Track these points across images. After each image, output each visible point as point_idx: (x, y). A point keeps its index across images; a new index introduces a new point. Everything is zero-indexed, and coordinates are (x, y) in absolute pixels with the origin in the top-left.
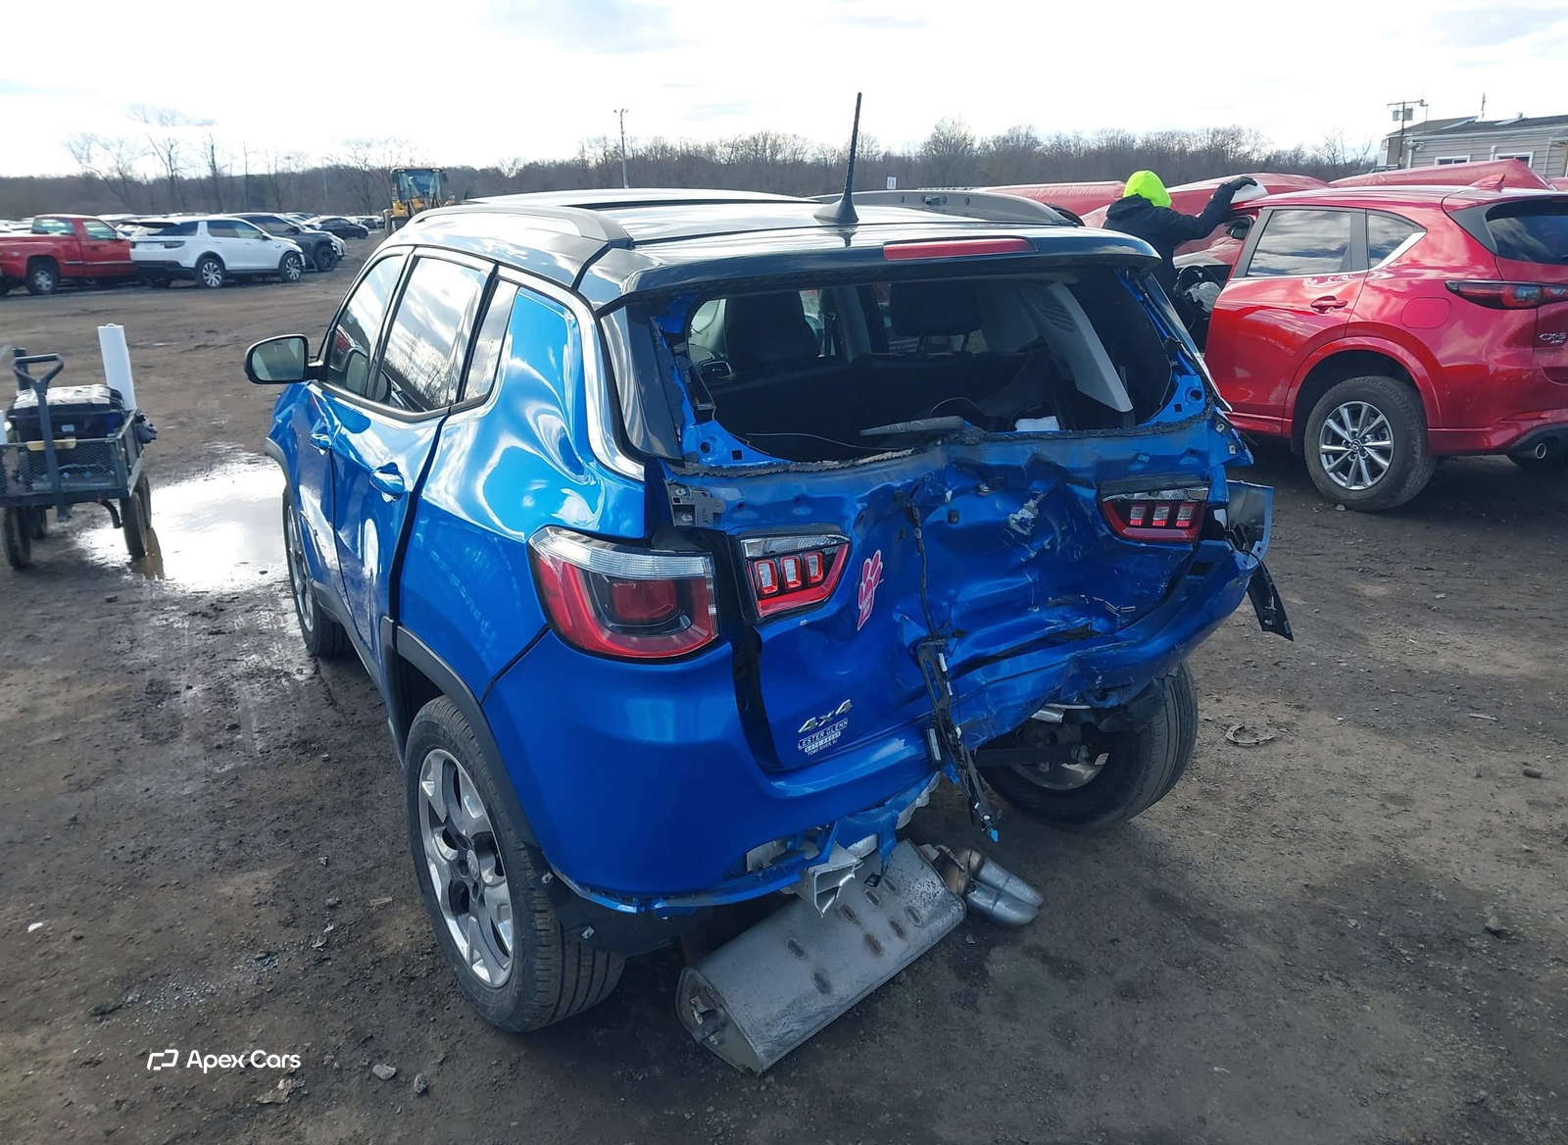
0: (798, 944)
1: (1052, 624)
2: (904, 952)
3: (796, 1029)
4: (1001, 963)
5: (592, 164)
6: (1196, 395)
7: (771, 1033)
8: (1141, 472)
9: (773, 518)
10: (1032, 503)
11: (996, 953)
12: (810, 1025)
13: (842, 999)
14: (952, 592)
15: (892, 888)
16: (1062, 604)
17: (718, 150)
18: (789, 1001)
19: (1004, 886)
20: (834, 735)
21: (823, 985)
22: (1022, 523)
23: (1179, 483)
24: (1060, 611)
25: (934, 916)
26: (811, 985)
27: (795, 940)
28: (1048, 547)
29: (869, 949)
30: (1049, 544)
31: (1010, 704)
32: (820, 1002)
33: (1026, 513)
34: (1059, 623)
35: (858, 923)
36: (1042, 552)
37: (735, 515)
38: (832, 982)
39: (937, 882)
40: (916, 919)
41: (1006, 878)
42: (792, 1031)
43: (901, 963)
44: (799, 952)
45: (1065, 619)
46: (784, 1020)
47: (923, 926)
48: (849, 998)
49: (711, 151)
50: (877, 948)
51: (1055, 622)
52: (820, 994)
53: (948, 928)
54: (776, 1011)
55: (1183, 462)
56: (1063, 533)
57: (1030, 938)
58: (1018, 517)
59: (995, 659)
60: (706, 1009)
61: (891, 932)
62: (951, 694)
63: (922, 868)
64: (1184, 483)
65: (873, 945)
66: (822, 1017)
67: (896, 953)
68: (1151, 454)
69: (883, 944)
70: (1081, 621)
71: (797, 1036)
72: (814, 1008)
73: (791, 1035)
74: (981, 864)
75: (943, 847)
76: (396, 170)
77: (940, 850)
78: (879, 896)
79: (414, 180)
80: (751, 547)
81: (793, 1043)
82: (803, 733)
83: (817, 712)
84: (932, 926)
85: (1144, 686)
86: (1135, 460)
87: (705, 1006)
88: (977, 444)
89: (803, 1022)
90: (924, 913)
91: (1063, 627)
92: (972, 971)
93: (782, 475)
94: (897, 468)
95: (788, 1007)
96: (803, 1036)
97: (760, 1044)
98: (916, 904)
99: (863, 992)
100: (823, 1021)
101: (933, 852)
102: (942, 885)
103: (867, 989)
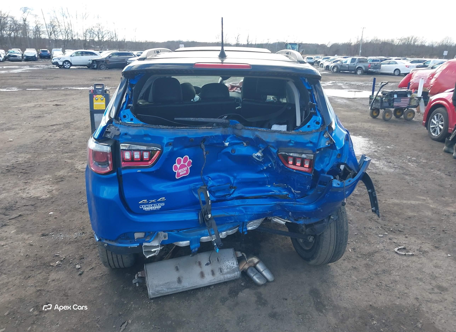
0: (179, 267)
1: (274, 192)
2: (212, 280)
3: (165, 291)
4: (245, 294)
5: (353, 44)
6: (318, 123)
7: (156, 289)
8: (292, 146)
9: (136, 139)
10: (260, 151)
11: (247, 291)
12: (169, 291)
13: (184, 287)
14: (235, 174)
15: (218, 260)
16: (279, 186)
17: (395, 41)
18: (166, 282)
19: (263, 271)
20: (159, 207)
21: (179, 281)
22: (258, 157)
23: (305, 152)
24: (278, 188)
25: (228, 273)
26: (176, 280)
27: (178, 266)
28: (270, 166)
29: (200, 276)
30: (270, 165)
31: (249, 213)
32: (176, 285)
33: (259, 154)
34: (277, 192)
35: (201, 267)
36: (268, 167)
37: (124, 136)
38: (183, 281)
39: (235, 263)
40: (221, 272)
41: (264, 269)
42: (163, 290)
43: (210, 283)
44: (178, 270)
45: (280, 191)
46: (162, 286)
47: (223, 274)
48: (187, 287)
49: (393, 41)
50: (203, 276)
51: (276, 191)
52: (177, 283)
53: (233, 278)
54: (161, 283)
55: (307, 145)
56: (274, 162)
57: (261, 290)
58: (256, 155)
59: (247, 198)
60: (141, 276)
61: (210, 273)
62: (210, 204)
63: (232, 258)
64: (306, 152)
65: (202, 275)
66: (175, 290)
67: (209, 279)
68: (295, 141)
69: (206, 276)
70: (285, 193)
71: (164, 292)
72: (173, 286)
73: (162, 291)
74: (257, 263)
75: (244, 254)
76: (286, 43)
77: (243, 255)
78: (212, 261)
79: (291, 46)
80: (122, 147)
81: (163, 294)
82: (140, 203)
83: (148, 199)
84: (226, 276)
85: (321, 220)
86: (290, 142)
87: (141, 275)
88: (241, 129)
89: (168, 289)
90: (225, 271)
91: (277, 193)
92: (234, 293)
93: (140, 127)
94: (195, 132)
95: (165, 283)
96: (166, 293)
97: (151, 290)
98: (224, 268)
99: (192, 287)
100: (175, 291)
101: (239, 254)
102: (237, 265)
103: (194, 286)
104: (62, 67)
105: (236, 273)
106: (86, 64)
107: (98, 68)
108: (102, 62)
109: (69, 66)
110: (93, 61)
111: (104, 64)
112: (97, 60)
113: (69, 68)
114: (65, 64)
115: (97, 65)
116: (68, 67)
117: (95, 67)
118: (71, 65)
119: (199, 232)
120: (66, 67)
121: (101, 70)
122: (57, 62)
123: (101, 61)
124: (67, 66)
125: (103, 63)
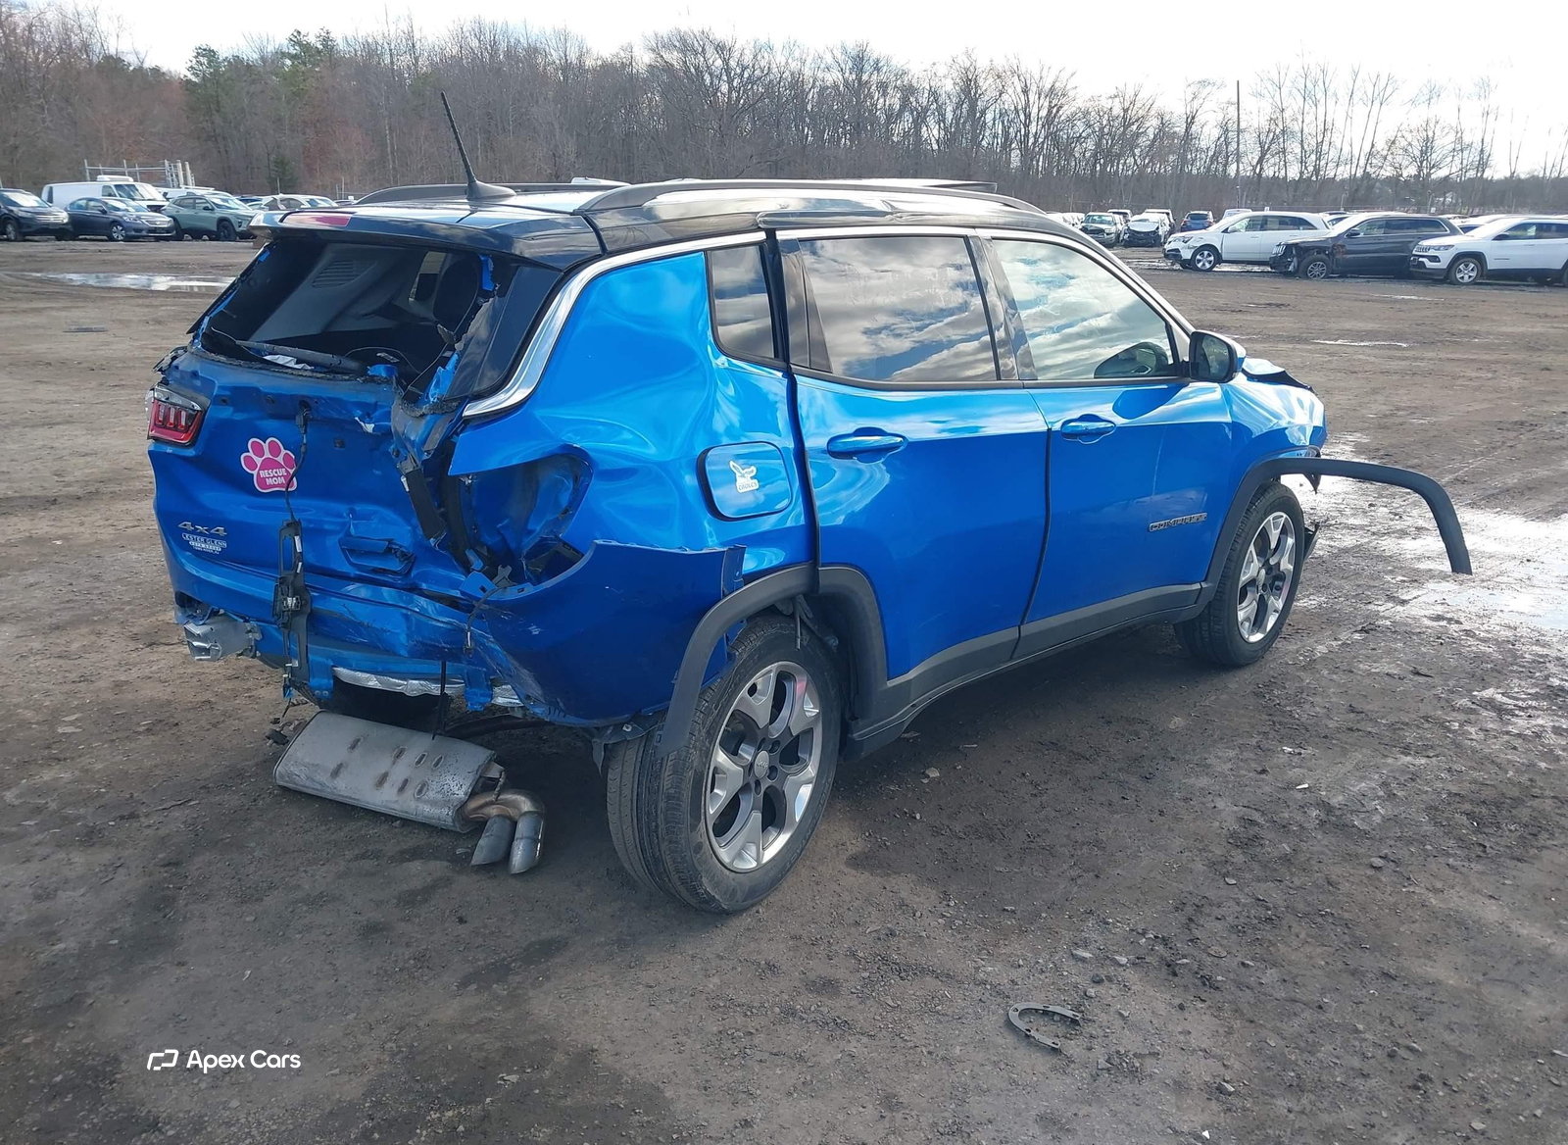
0: (359, 744)
2: (391, 802)
3: (303, 780)
4: (421, 868)
7: (294, 768)
9: (184, 381)
11: (439, 865)
12: (308, 783)
13: (335, 788)
15: (436, 764)
18: (316, 762)
19: (517, 839)
21: (336, 773)
25: (433, 803)
26: (333, 766)
27: (361, 741)
29: (377, 780)
32: (323, 777)
35: (395, 763)
38: (341, 775)
39: (467, 788)
40: (420, 792)
41: (523, 836)
42: (300, 777)
43: (385, 807)
44: (353, 747)
46: (303, 768)
47: (419, 800)
50: (381, 784)
52: (330, 775)
53: (434, 819)
54: (307, 760)
57: (465, 879)
61: (399, 784)
62: (298, 571)
63: (471, 772)
65: (382, 781)
66: (319, 787)
67: (384, 799)
69: (387, 786)
71: (300, 782)
72: (320, 778)
73: (298, 778)
74: (525, 815)
75: (504, 776)
77: (500, 775)
78: (425, 762)
81: (295, 784)
84: (423, 807)
89: (309, 779)
90: (431, 795)
95: (314, 764)
97: (284, 766)
98: (434, 786)
99: (350, 798)
100: (317, 790)
101: (495, 771)
102: (466, 794)
103: (354, 799)
104: (1189, 265)
105: (445, 811)
106: (1266, 257)
107: (1301, 273)
108: (1318, 253)
109: (1210, 262)
110: (1289, 247)
111: (1324, 257)
112: (1303, 245)
113: (1210, 270)
114: (1198, 257)
115: (1299, 263)
116: (1208, 266)
117: (1291, 268)
118: (1219, 260)
119: (336, 651)
120: (1200, 265)
121: (1308, 278)
122: (1177, 250)
123: (1314, 248)
124: (1204, 262)
125: (1322, 256)
